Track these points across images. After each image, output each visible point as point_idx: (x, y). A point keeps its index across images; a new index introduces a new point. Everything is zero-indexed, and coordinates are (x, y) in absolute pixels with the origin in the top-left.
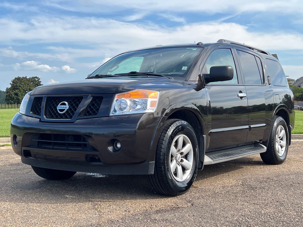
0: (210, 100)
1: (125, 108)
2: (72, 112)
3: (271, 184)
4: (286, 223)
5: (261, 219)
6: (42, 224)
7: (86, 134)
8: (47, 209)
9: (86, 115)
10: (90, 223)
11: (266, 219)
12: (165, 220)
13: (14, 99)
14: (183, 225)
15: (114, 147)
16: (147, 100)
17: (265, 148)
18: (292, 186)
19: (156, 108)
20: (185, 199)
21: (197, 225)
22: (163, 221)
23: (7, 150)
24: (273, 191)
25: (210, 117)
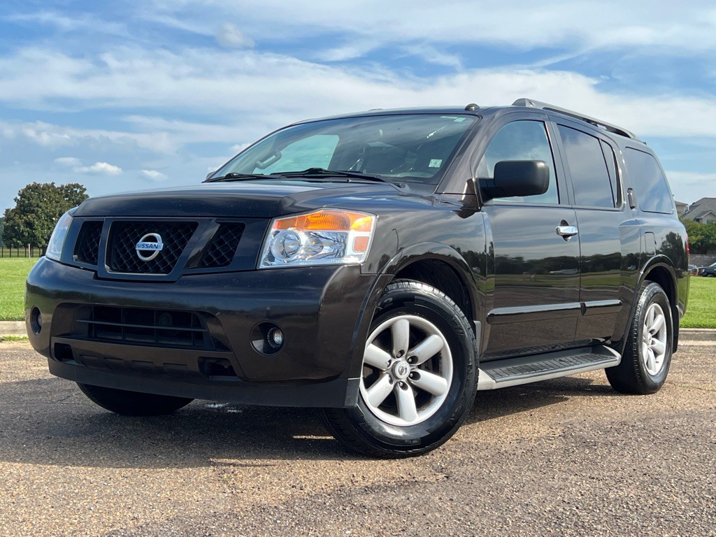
0: (492, 240)
1: (295, 252)
2: (172, 258)
3: (630, 436)
4: (666, 520)
5: (607, 511)
6: (100, 511)
7: (203, 310)
8: (110, 479)
9: (203, 265)
10: (212, 511)
11: (619, 511)
12: (386, 508)
13: (24, 236)
14: (427, 519)
15: (266, 342)
16: (347, 234)
17: (618, 356)
18: (680, 442)
19: (366, 252)
20: (431, 464)
21: (459, 520)
22: (381, 510)
23: (11, 349)
24: (635, 451)
25: (491, 280)
